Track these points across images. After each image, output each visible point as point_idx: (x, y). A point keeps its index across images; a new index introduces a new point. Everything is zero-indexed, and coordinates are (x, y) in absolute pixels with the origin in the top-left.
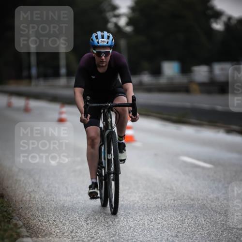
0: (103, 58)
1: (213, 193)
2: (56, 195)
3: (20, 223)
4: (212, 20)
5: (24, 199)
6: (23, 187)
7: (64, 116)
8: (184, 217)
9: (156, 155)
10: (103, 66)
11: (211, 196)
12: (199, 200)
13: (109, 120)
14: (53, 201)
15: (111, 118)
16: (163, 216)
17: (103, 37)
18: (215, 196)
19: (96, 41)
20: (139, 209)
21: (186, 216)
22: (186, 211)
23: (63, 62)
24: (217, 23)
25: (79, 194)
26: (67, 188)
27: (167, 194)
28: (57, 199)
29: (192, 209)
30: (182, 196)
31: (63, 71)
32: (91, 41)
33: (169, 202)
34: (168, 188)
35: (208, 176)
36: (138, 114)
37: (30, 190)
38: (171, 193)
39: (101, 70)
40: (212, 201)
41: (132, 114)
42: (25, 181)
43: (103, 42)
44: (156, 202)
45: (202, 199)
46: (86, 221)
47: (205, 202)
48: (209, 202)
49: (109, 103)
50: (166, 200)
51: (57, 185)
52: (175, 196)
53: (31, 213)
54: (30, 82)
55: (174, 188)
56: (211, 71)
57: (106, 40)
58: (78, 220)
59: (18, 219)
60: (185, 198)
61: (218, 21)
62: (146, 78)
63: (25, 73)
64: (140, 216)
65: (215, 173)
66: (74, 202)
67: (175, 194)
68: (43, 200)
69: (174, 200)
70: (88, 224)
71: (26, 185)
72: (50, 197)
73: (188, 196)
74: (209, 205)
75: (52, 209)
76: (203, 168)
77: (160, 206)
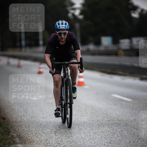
0: (63, 36)
1: (132, 117)
2: (37, 118)
3: (15, 135)
4: (132, 12)
5: (18, 120)
6: (17, 113)
7: (41, 70)
8: (115, 131)
9: (97, 93)
10: (62, 41)
11: (131, 118)
12: (124, 121)
13: (67, 72)
14: (35, 121)
15: (68, 71)
16: (102, 131)
17: (62, 24)
18: (134, 118)
19: (58, 26)
20: (87, 127)
21: (116, 130)
22: (116, 128)
23: (41, 37)
24: (135, 13)
25: (51, 117)
26: (43, 114)
27: (104, 117)
28: (38, 120)
29: (119, 126)
30: (114, 119)
31: (41, 42)
32: (55, 26)
33: (106, 122)
34: (105, 114)
35: (130, 106)
36: (84, 68)
37: (21, 115)
38: (107, 117)
39: (61, 43)
40: (132, 122)
41: (81, 68)
42: (18, 110)
43: (62, 27)
44: (97, 122)
45: (125, 120)
46: (55, 133)
47: (127, 122)
48: (130, 122)
49: (67, 62)
50: (104, 121)
51: (37, 112)
52: (109, 119)
53: (22, 129)
54: (21, 50)
55: (109, 114)
56: (131, 42)
57: (64, 26)
58: (50, 133)
59: (14, 132)
60: (115, 119)
61: (136, 12)
62: (91, 47)
63: (18, 44)
64: (88, 130)
65: (133, 104)
66: (48, 122)
67: (109, 117)
68: (29, 121)
69: (109, 121)
70: (56, 135)
71: (18, 112)
72: (33, 119)
73: (117, 118)
74: (130, 124)
75: (34, 127)
76: (126, 101)
77: (100, 124)
